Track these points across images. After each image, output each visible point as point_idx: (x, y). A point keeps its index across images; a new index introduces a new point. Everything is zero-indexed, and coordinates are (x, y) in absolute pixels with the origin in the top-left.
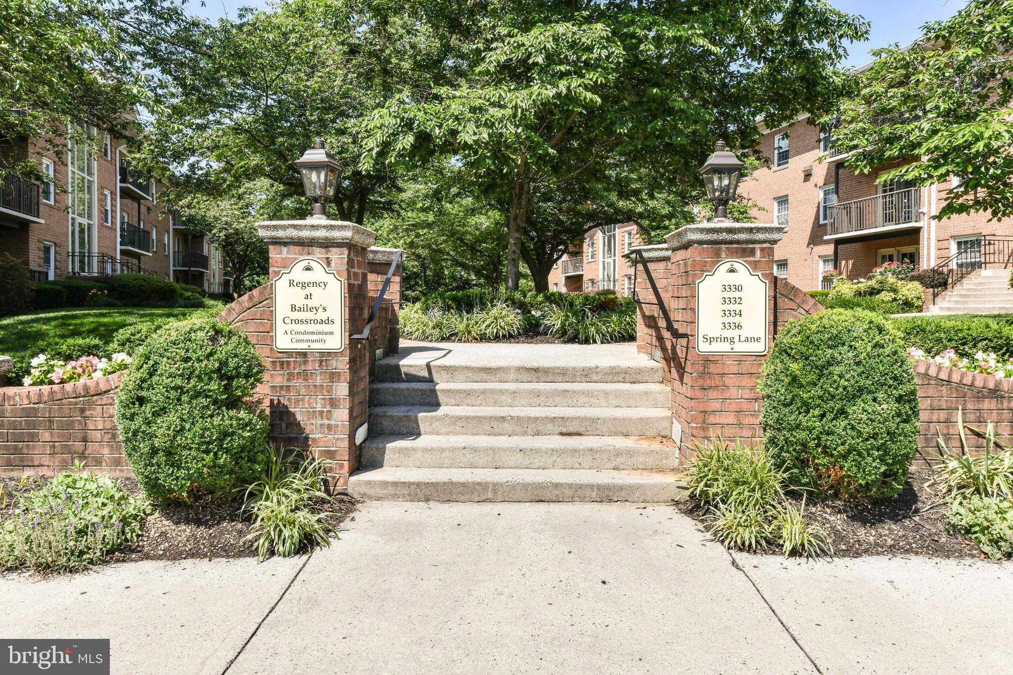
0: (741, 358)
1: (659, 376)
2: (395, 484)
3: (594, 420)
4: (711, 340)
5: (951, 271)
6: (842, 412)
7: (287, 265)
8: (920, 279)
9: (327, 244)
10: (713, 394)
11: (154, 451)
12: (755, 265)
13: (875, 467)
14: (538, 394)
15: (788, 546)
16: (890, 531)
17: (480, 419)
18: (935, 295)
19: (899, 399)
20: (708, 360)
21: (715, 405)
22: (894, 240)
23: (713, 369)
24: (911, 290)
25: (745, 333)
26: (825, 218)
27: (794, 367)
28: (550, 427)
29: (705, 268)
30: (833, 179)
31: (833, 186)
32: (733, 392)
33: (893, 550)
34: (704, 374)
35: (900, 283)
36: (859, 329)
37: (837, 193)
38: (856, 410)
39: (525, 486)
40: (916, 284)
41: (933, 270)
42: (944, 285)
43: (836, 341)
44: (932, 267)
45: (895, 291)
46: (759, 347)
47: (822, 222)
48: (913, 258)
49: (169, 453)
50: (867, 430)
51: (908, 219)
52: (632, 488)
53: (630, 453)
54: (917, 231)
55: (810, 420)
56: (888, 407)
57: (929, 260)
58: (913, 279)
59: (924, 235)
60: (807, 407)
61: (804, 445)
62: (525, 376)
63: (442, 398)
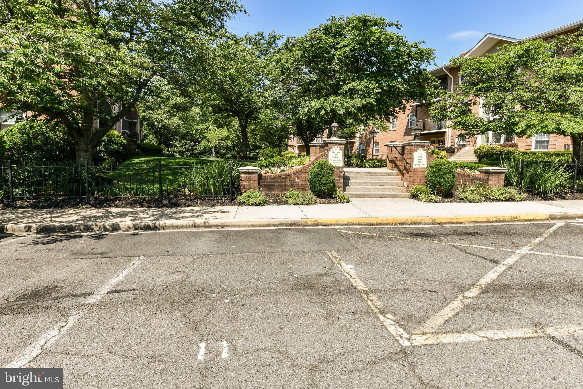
0: (421, 169)
1: (397, 174)
2: (352, 194)
3: (387, 183)
4: (415, 165)
5: (456, 147)
6: (443, 177)
7: (332, 148)
8: (445, 150)
9: (340, 144)
10: (416, 176)
11: (322, 184)
12: (425, 150)
13: (448, 187)
14: (372, 178)
15: (433, 201)
16: (449, 199)
17: (362, 183)
18: (450, 156)
19: (453, 175)
20: (415, 169)
21: (416, 178)
22: (436, 135)
23: (416, 171)
24: (443, 153)
25: (422, 163)
26: (411, 125)
27: (434, 169)
28: (377, 184)
29: (416, 150)
30: (415, 111)
31: (415, 113)
32: (420, 175)
33: (450, 202)
34: (414, 172)
35: (439, 151)
36: (446, 162)
37: (416, 116)
38: (445, 177)
39: (378, 194)
40: (444, 152)
41: (450, 147)
42: (454, 152)
43: (442, 165)
44: (449, 146)
45: (438, 154)
46: (425, 166)
47: (409, 127)
48: (442, 142)
49: (324, 184)
50: (447, 180)
51: (441, 128)
52: (399, 195)
53: (397, 189)
54: (444, 133)
55: (437, 179)
56: (451, 176)
57: (448, 144)
58: (443, 150)
59: (447, 134)
60: (436, 177)
61: (435, 184)
62: (367, 174)
63: (351, 179)
